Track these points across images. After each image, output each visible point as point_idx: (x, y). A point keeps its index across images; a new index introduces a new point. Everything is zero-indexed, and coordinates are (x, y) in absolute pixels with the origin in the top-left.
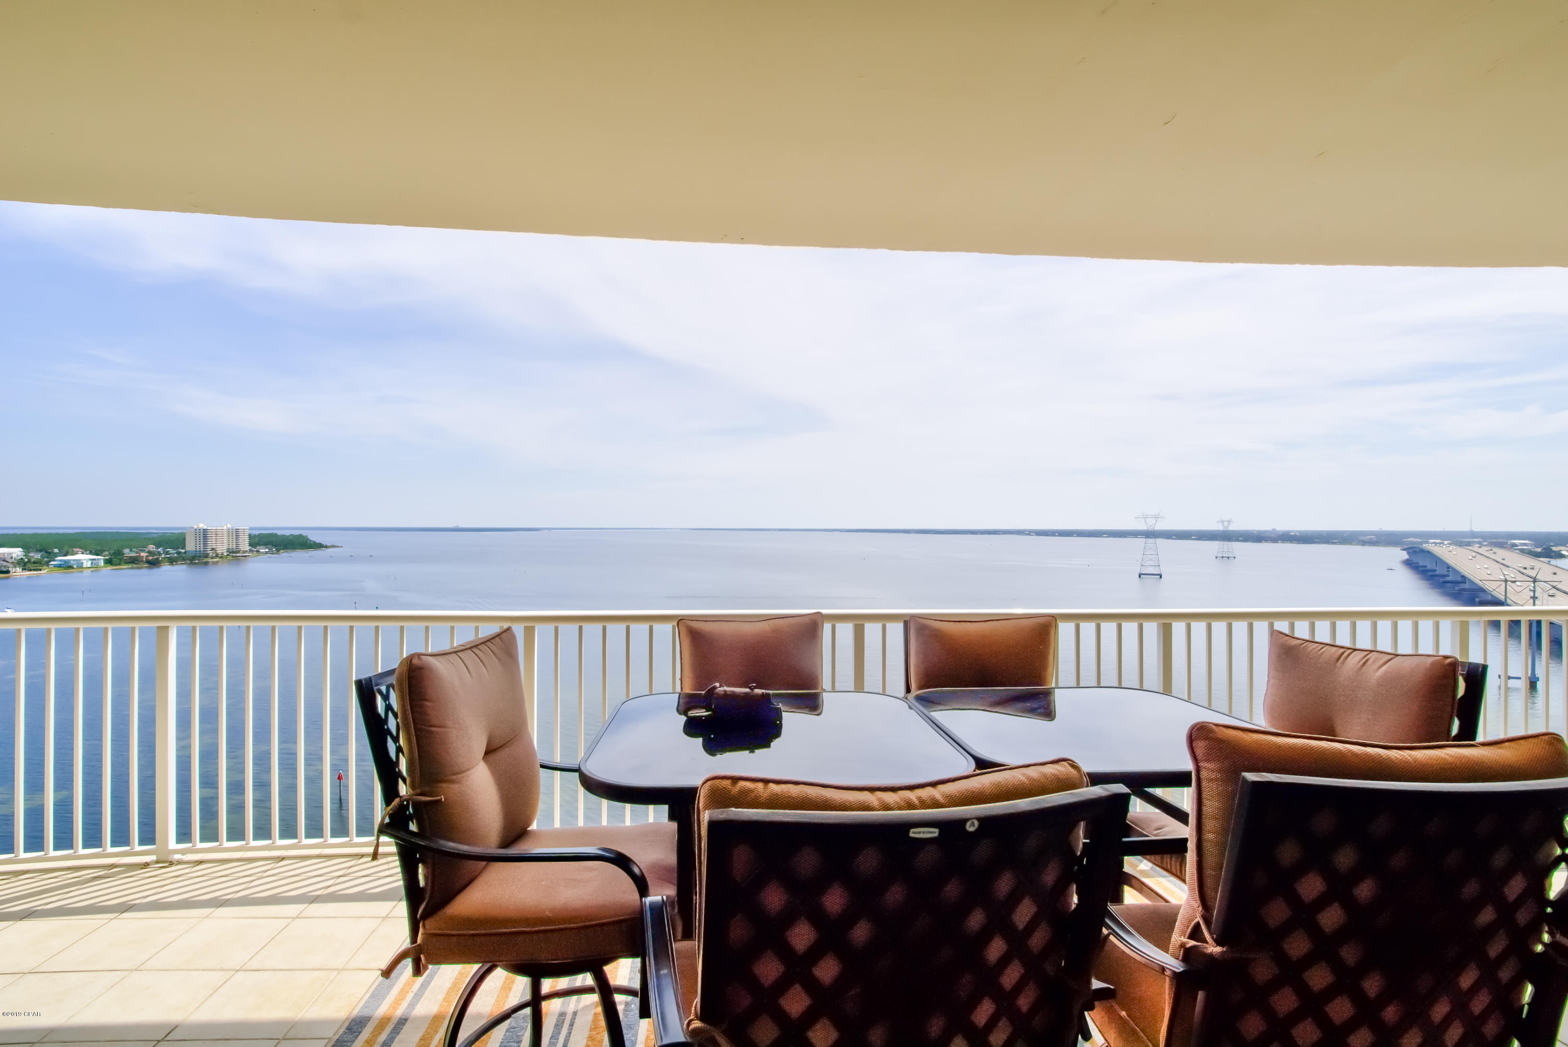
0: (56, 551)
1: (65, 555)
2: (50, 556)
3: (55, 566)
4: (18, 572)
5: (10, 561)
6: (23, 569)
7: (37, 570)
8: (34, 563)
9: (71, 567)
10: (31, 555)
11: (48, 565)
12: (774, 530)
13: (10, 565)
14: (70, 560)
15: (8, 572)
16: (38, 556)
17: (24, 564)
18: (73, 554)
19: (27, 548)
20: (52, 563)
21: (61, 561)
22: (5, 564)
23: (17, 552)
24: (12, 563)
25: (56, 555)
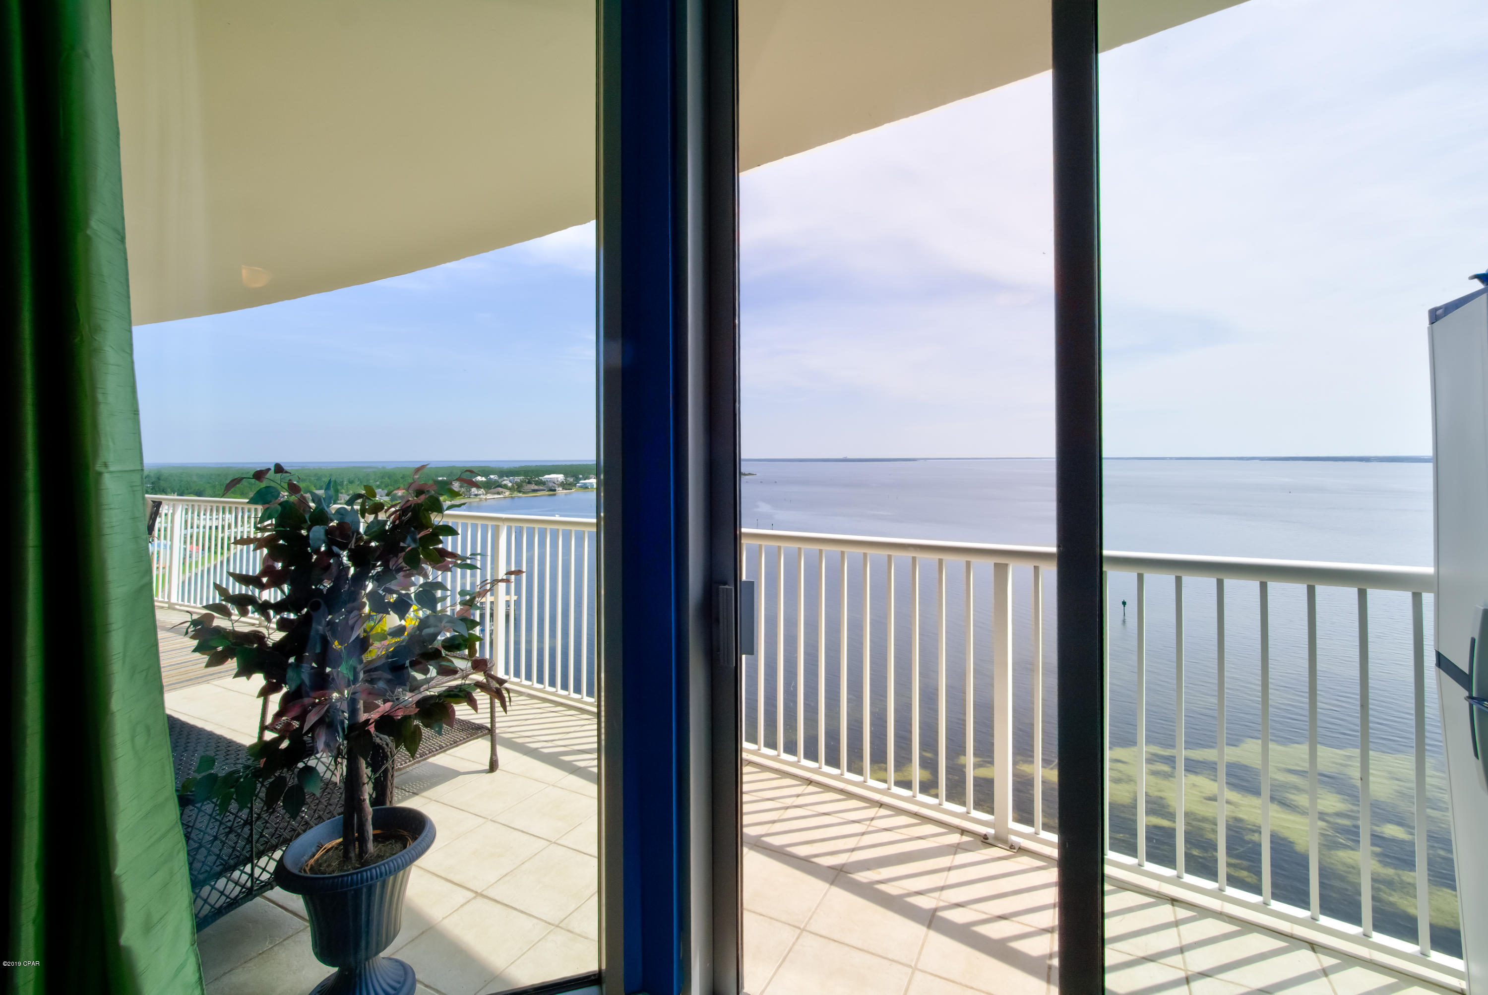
0: (581, 476)
1: (585, 480)
2: (577, 479)
3: (580, 487)
4: (560, 490)
5: (557, 483)
6: (563, 489)
7: (569, 489)
8: (569, 484)
9: (587, 488)
10: (568, 479)
11: (576, 486)
12: (1171, 458)
13: (557, 486)
14: (586, 483)
15: (555, 490)
16: (571, 480)
17: (565, 485)
18: (589, 479)
19: (566, 475)
20: (578, 485)
21: (582, 483)
22: (554, 485)
23: (560, 477)
24: (558, 484)
25: (581, 479)
